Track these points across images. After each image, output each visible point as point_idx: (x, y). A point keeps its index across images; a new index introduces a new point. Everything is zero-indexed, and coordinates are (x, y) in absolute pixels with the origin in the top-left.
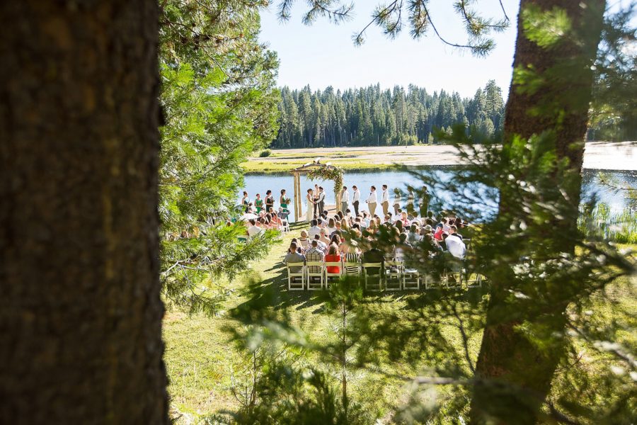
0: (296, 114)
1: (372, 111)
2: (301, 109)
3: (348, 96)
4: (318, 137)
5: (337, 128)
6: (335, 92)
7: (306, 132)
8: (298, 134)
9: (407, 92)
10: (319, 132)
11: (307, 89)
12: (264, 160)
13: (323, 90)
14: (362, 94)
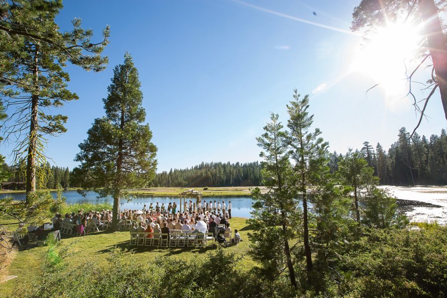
0: (222, 173)
1: (253, 172)
2: (225, 171)
3: (245, 166)
4: (231, 182)
5: (239, 179)
6: (240, 164)
7: (227, 181)
8: (223, 181)
9: (259, 163)
10: (231, 180)
11: (229, 163)
12: (205, 191)
13: (235, 163)
14: (251, 165)
